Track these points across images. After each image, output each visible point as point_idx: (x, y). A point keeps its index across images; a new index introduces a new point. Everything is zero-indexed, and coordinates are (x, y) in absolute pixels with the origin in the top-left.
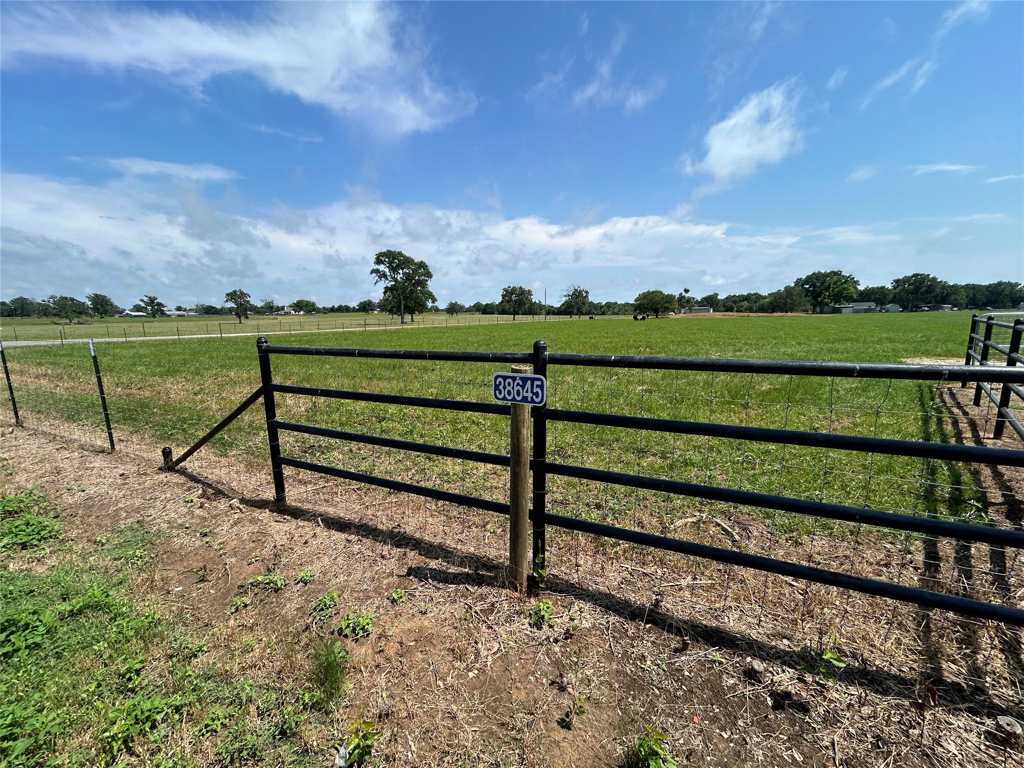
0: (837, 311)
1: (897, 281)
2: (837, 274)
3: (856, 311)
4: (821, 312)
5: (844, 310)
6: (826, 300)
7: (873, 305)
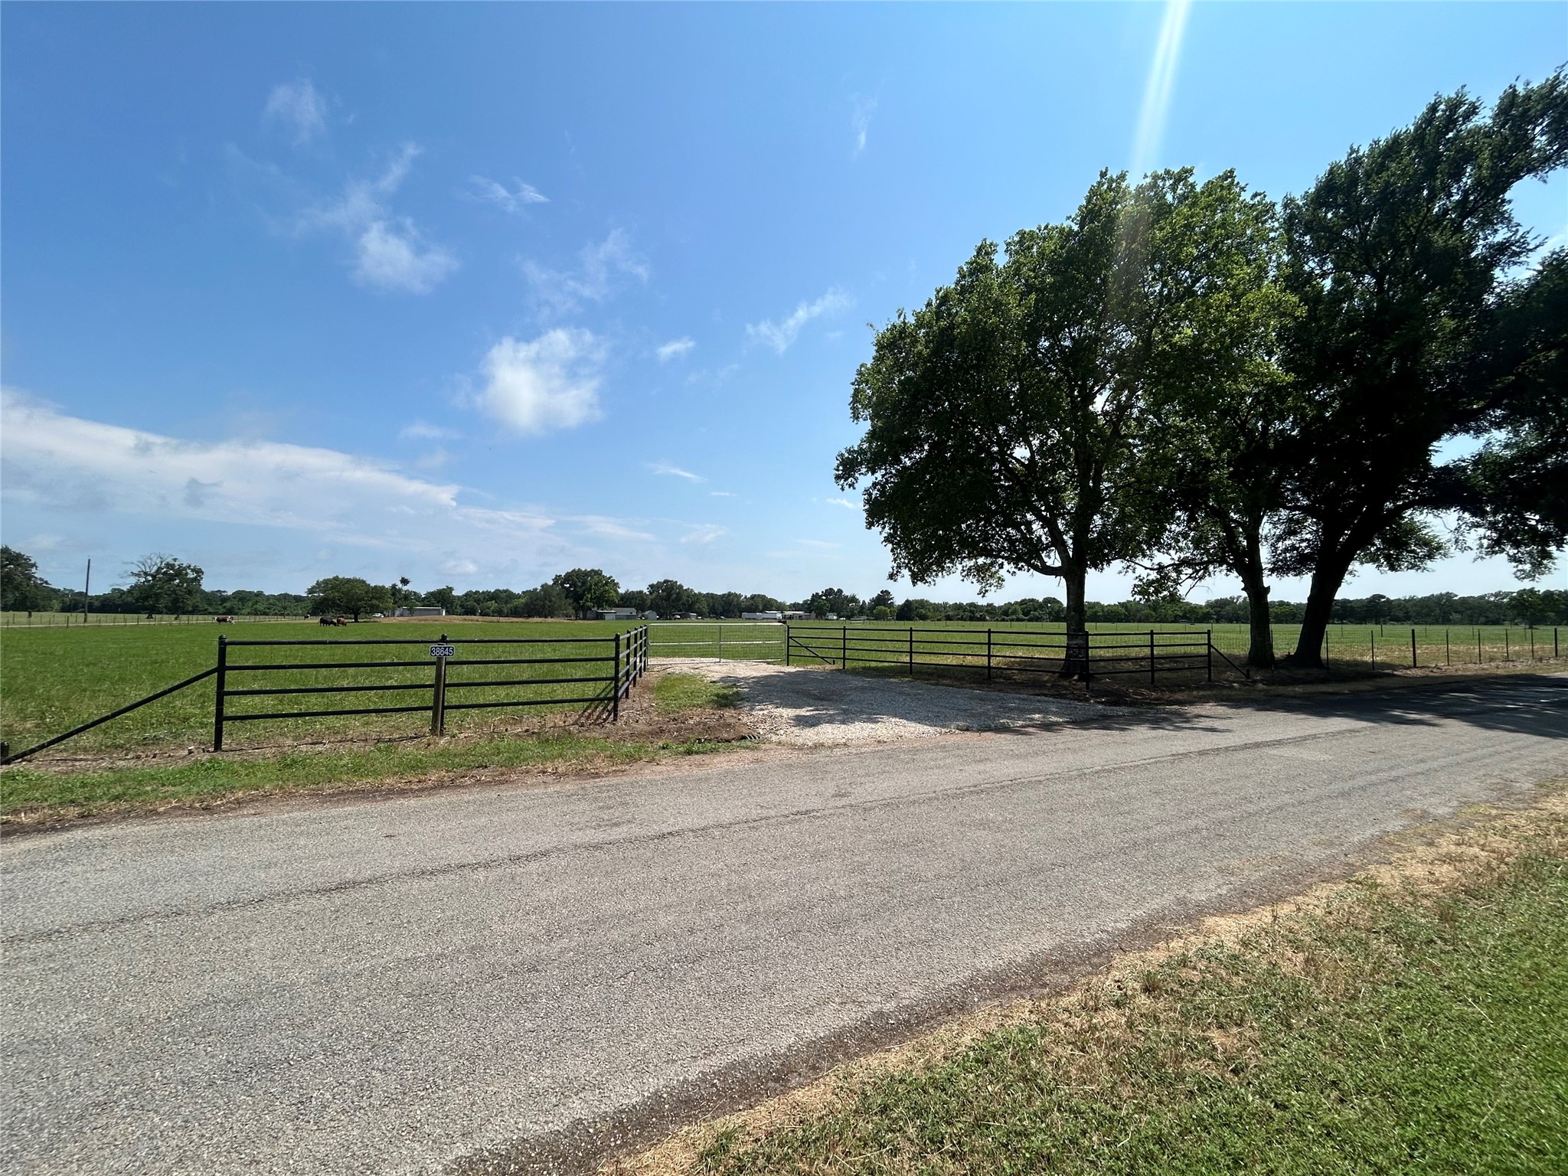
0: (600, 617)
1: (652, 586)
2: (598, 573)
3: (619, 618)
4: (585, 618)
5: (607, 617)
6: (589, 604)
7: (633, 611)
